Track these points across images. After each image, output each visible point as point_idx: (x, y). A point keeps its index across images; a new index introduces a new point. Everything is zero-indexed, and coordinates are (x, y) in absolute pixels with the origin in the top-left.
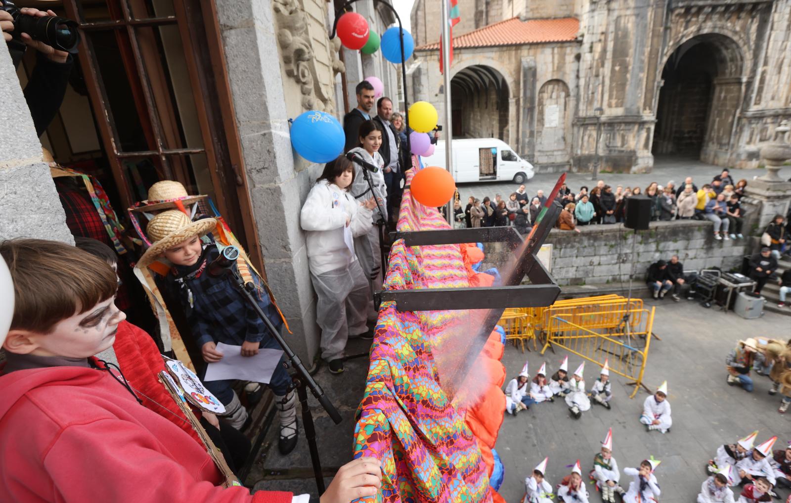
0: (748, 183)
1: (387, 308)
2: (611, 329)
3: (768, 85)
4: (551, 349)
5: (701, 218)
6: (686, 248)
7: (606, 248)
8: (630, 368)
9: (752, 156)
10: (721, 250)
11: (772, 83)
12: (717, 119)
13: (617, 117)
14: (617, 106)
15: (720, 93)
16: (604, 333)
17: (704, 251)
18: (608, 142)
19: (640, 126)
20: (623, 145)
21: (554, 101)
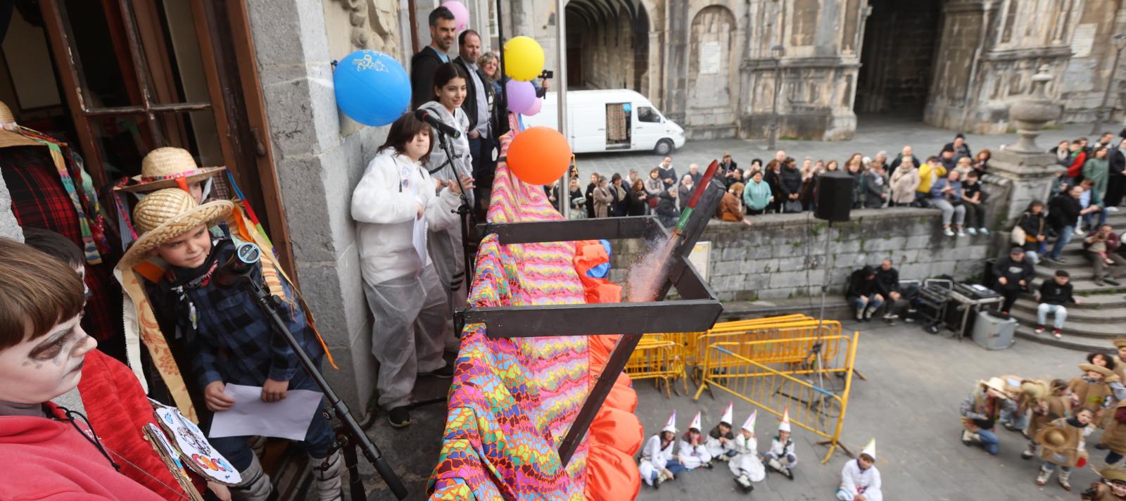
0: (993, 155)
1: (472, 333)
2: (795, 364)
3: (1022, 14)
4: (708, 392)
5: (925, 205)
6: (903, 248)
7: (789, 248)
8: (822, 421)
9: (999, 115)
10: (953, 251)
11: (1027, 12)
12: (948, 63)
13: (804, 60)
14: (804, 44)
15: (953, 26)
16: (785, 370)
17: (929, 252)
18: (791, 95)
19: (836, 72)
20: (812, 100)
21: (713, 37)
